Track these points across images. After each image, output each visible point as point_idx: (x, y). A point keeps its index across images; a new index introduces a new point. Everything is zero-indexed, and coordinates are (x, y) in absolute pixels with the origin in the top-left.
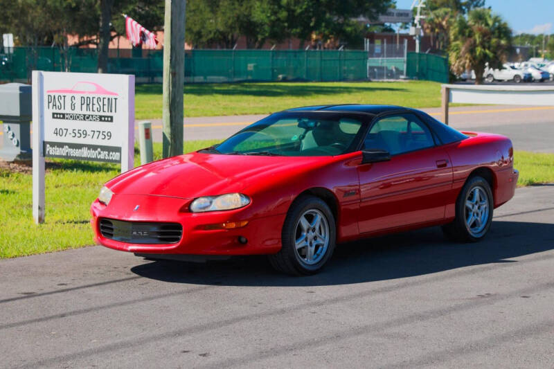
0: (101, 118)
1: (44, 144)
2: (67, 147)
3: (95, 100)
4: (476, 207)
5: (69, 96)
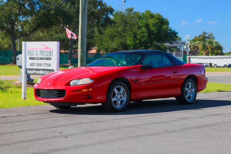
0: (47, 59)
1: (26, 69)
2: (35, 70)
3: (45, 52)
4: (190, 91)
5: (35, 51)
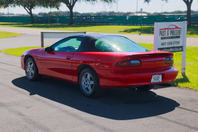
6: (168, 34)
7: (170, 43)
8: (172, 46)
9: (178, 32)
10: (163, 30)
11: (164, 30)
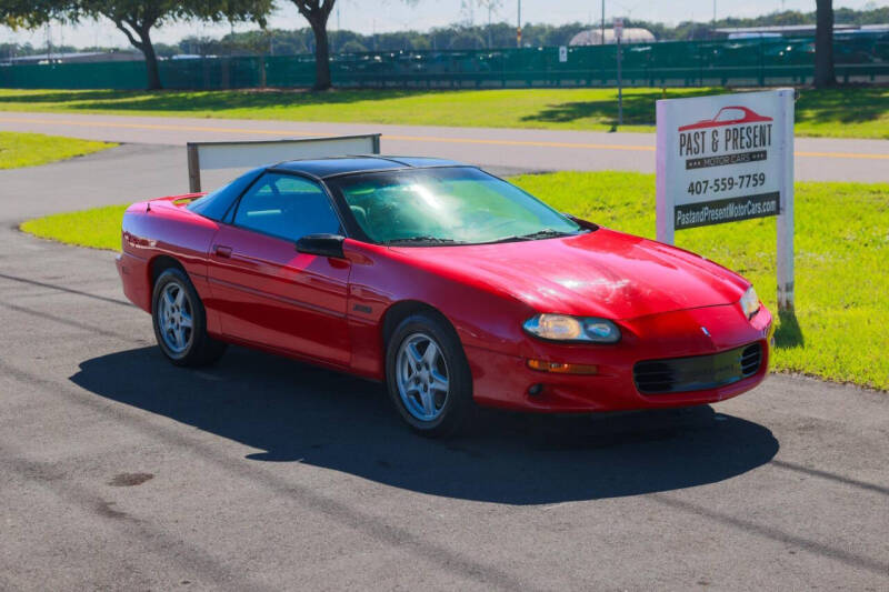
6: (715, 144)
7: (726, 182)
8: (736, 192)
9: (758, 133)
10: (693, 132)
11: (700, 130)
